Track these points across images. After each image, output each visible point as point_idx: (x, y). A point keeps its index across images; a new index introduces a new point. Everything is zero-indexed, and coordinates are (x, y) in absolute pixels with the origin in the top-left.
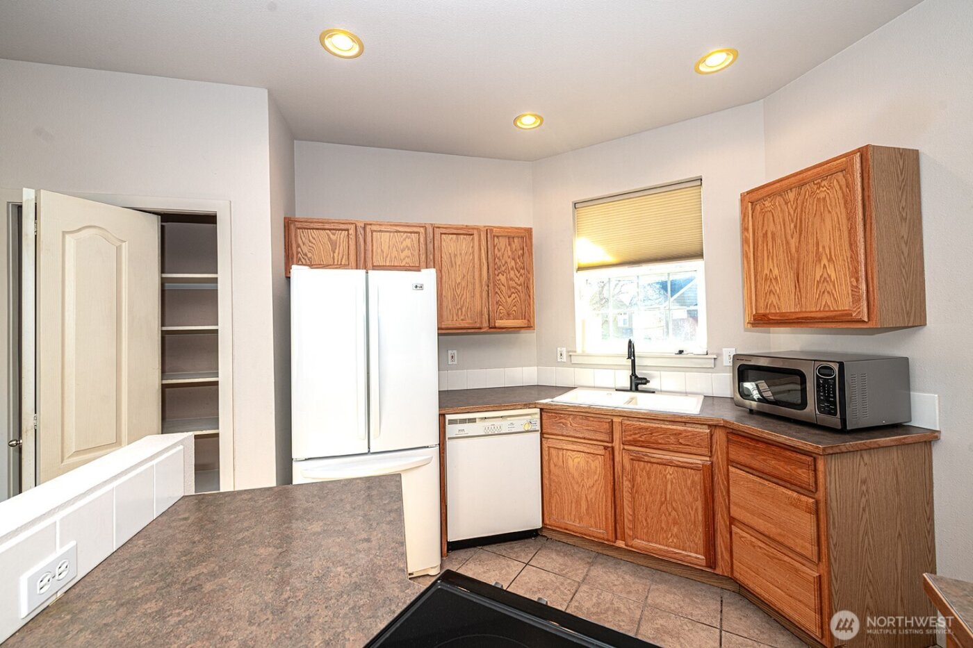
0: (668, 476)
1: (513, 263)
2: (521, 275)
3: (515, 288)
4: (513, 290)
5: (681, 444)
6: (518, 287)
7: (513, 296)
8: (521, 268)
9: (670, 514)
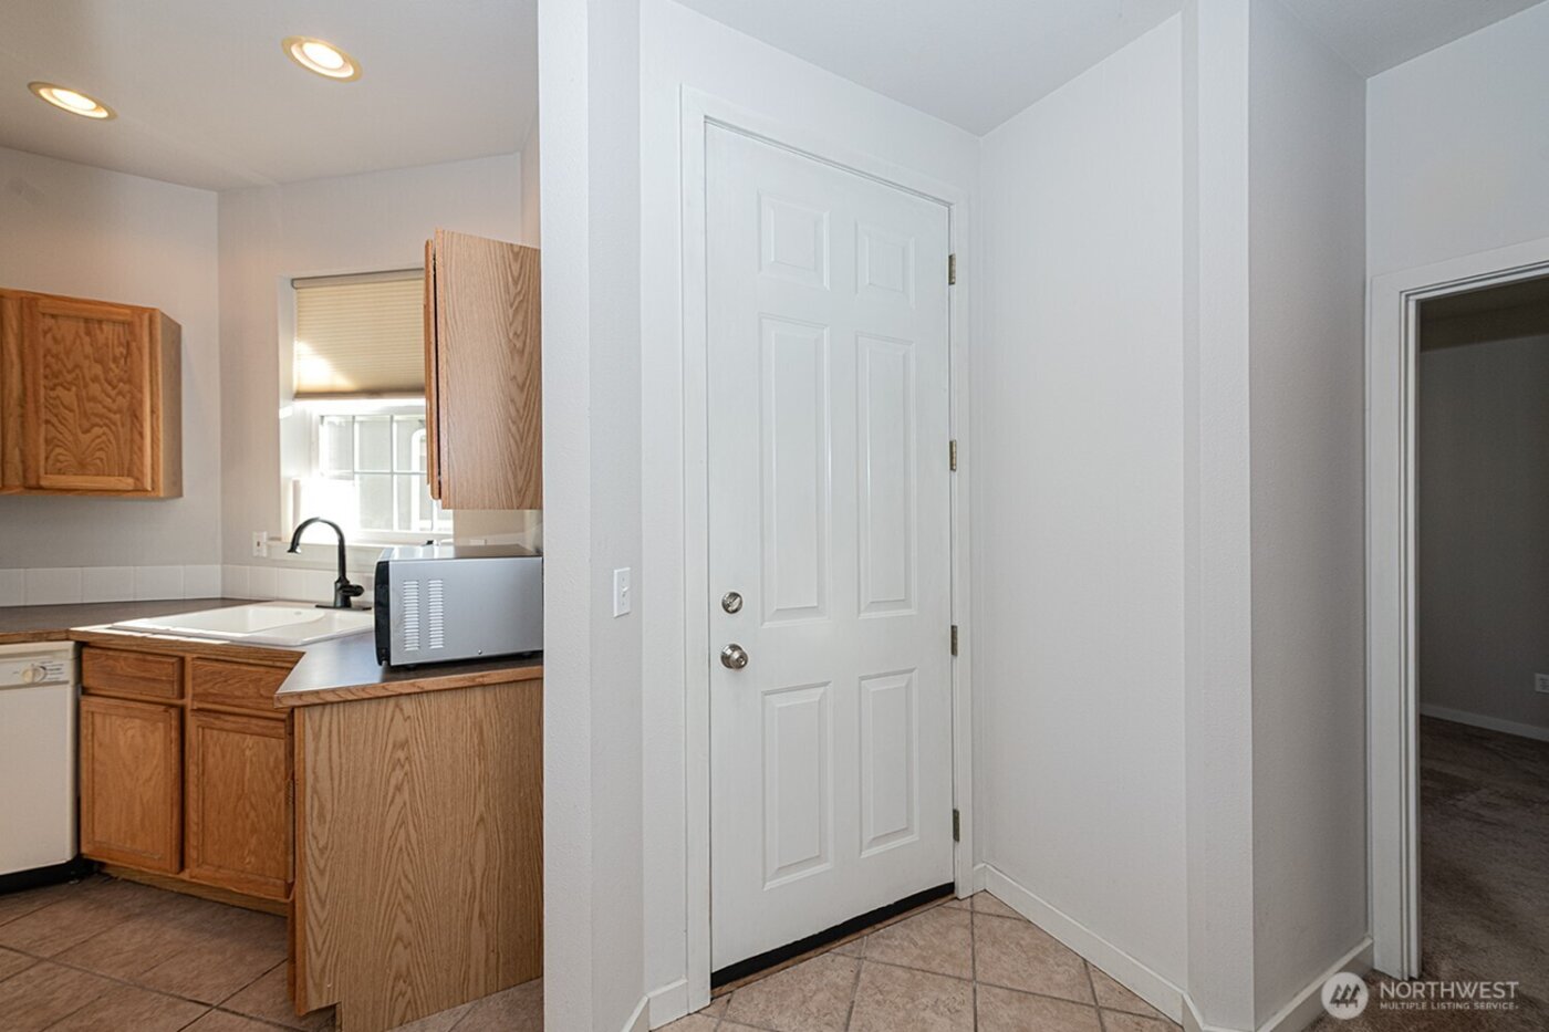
0: (248, 753)
1: (98, 370)
2: (120, 393)
3: (101, 416)
4: (97, 420)
5: (261, 696)
6: (112, 415)
7: (96, 430)
8: (121, 380)
9: (247, 816)
